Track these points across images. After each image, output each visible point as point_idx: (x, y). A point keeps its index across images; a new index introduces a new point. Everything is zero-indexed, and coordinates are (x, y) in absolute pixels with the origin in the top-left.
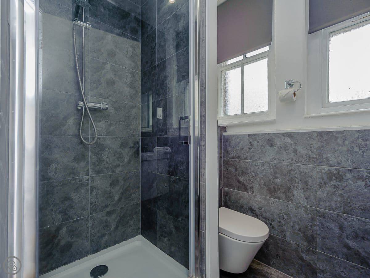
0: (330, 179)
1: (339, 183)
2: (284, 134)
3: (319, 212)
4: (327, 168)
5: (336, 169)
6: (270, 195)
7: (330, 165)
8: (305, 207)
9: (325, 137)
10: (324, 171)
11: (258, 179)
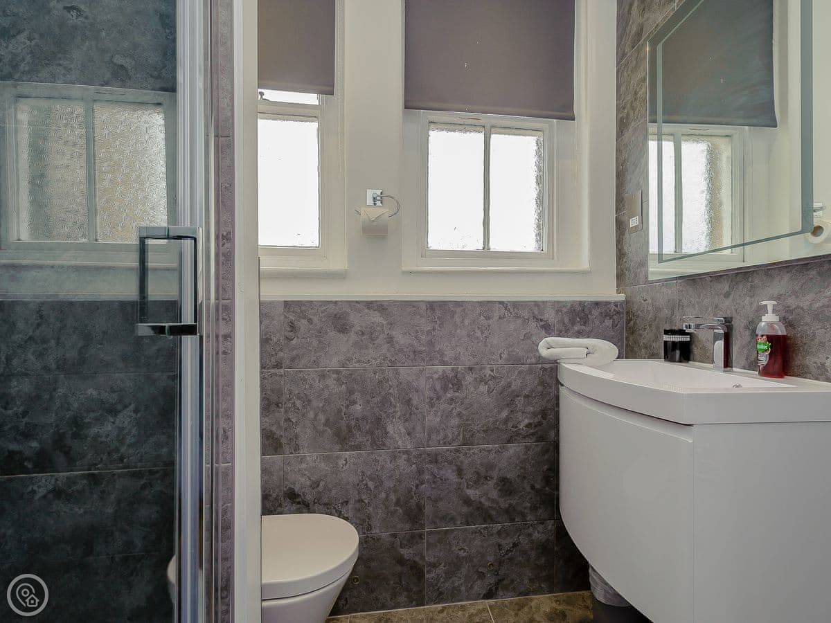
0: (445, 389)
1: (457, 394)
2: (369, 305)
3: (429, 455)
4: (440, 369)
5: (453, 369)
6: (338, 447)
7: (444, 363)
8: (407, 452)
9: (438, 312)
10: (436, 376)
11: (311, 415)
